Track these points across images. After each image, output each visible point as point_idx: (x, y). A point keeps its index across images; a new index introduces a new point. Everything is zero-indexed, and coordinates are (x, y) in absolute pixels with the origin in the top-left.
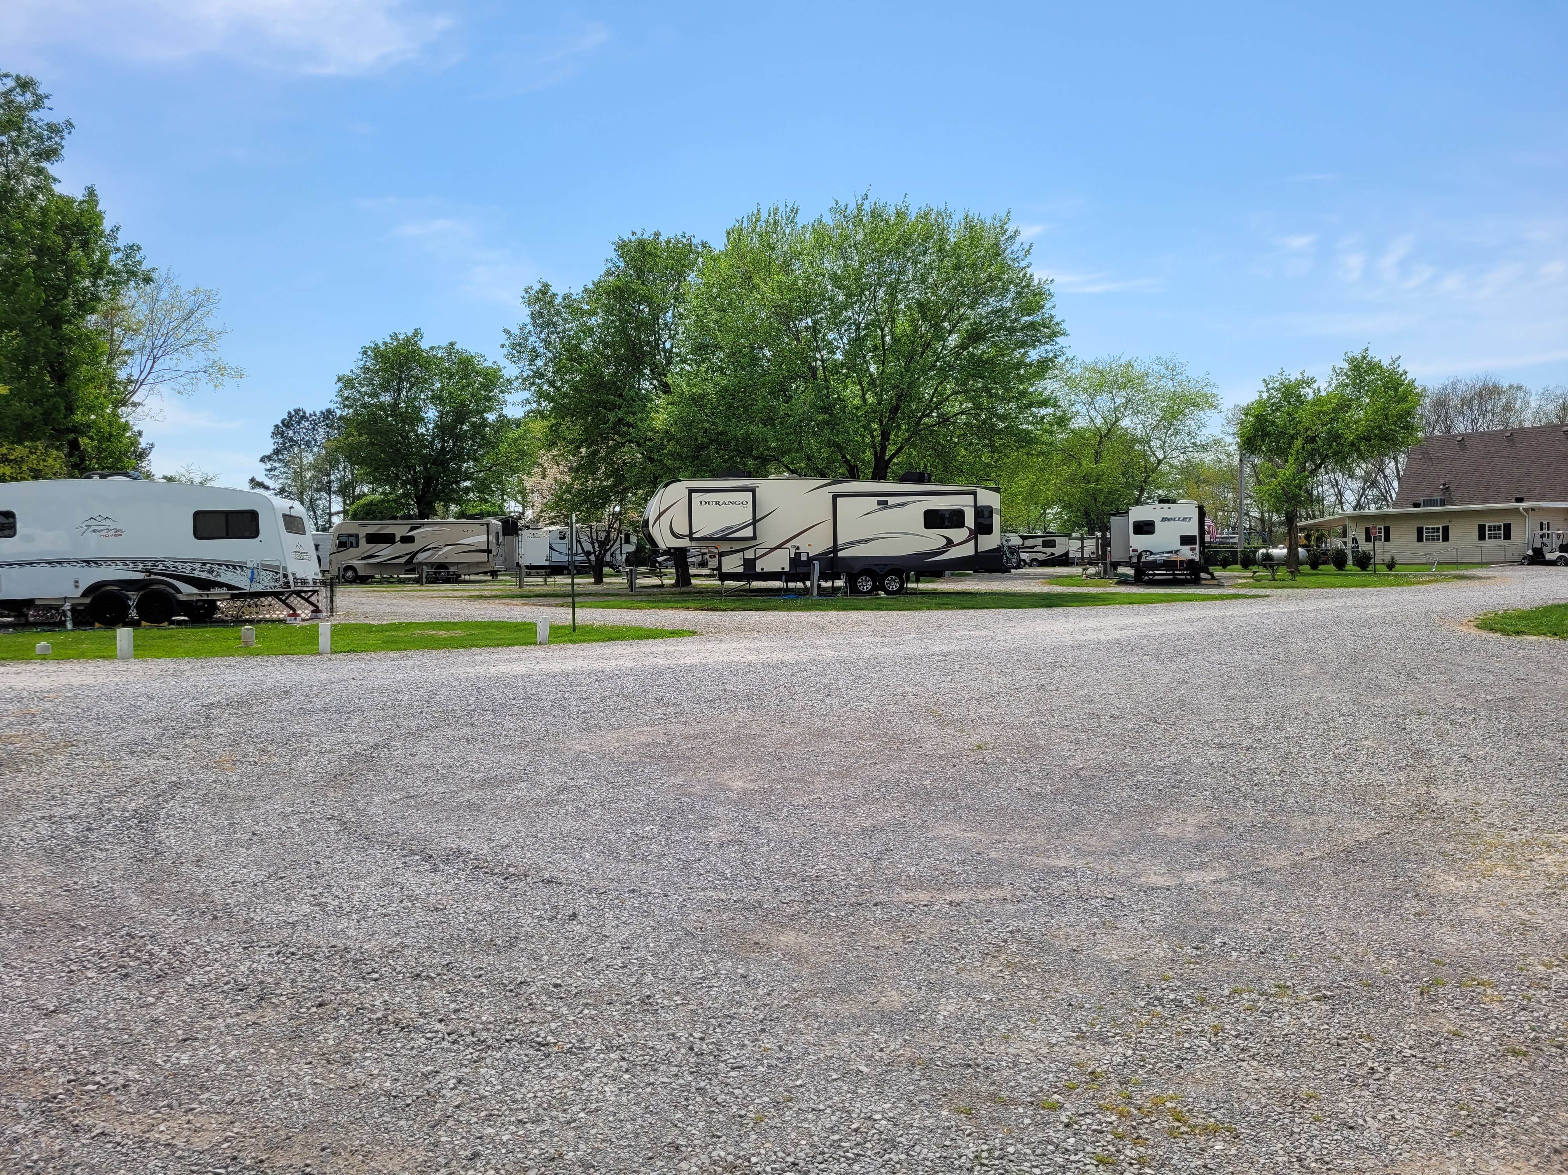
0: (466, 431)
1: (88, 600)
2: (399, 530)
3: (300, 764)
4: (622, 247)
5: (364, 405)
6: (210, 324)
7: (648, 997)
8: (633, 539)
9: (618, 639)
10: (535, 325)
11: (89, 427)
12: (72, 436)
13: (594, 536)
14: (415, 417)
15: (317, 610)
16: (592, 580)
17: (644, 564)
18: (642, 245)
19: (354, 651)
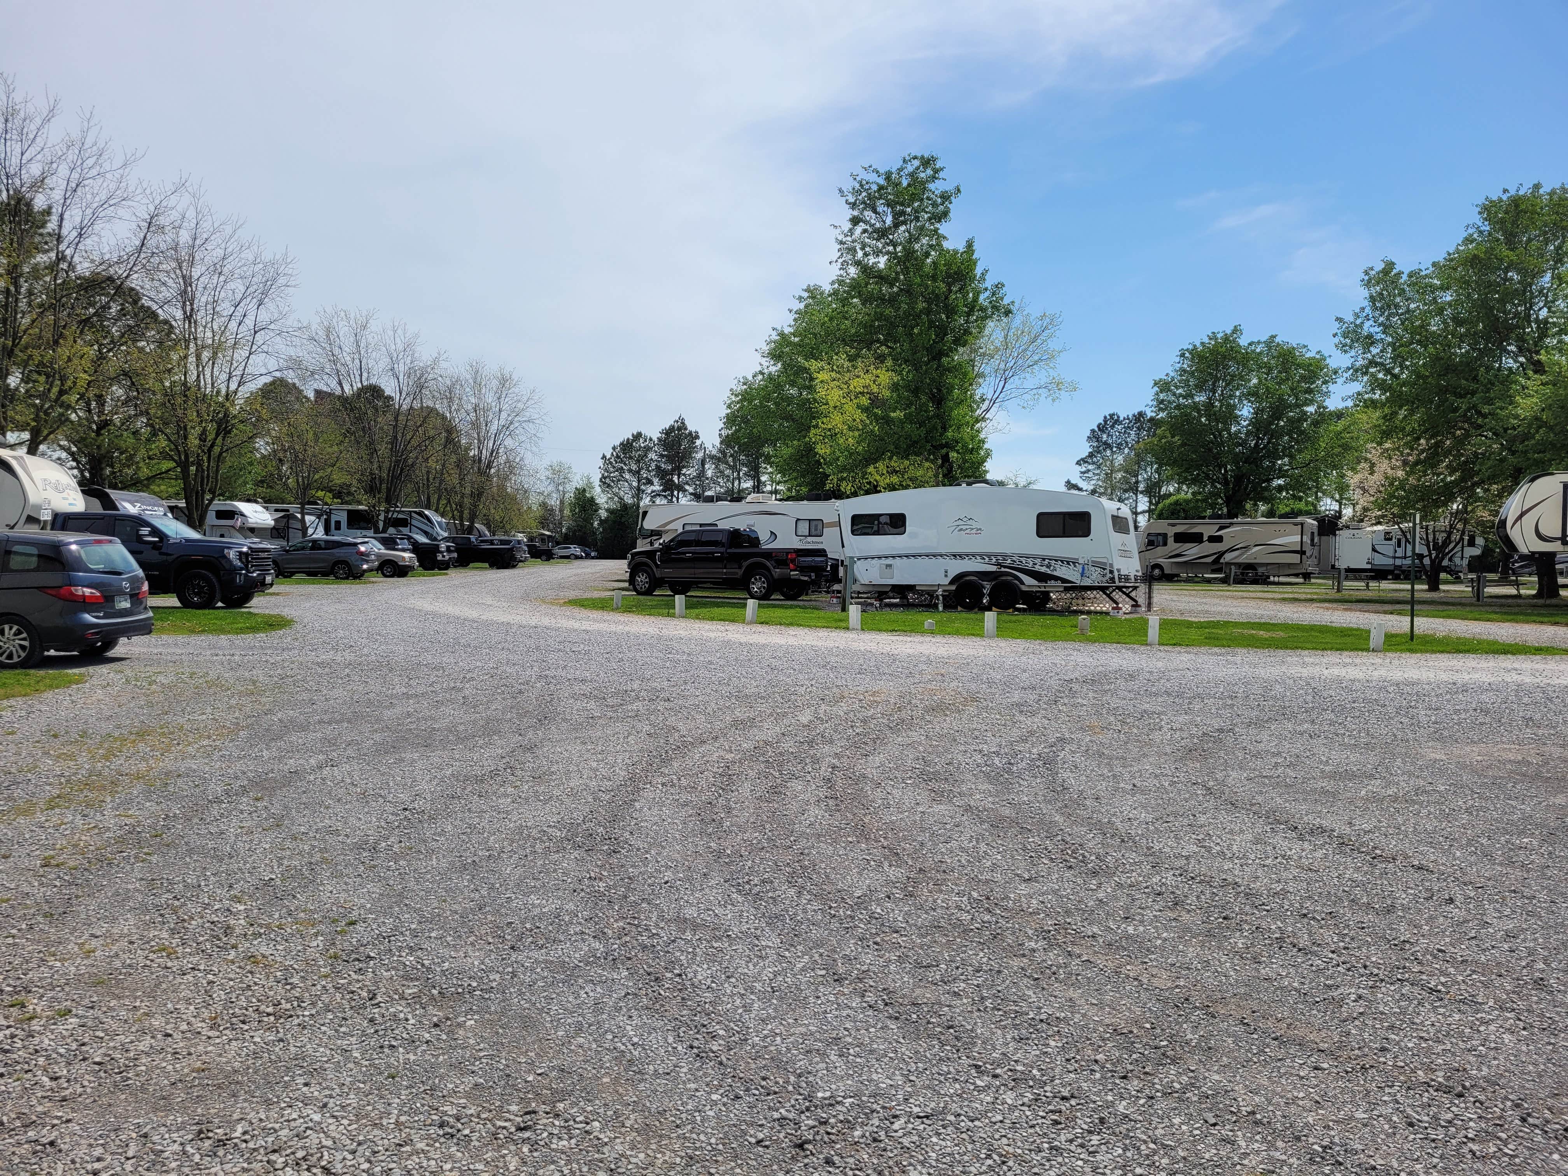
0: (1283, 427)
1: (953, 588)
2: (1208, 529)
3: (1157, 736)
4: (1489, 210)
5: (1178, 407)
6: (1053, 345)
7: (1542, 979)
8: (1480, 541)
9: (1468, 651)
10: (1374, 308)
11: (957, 442)
12: (944, 451)
13: (1431, 538)
14: (1230, 416)
15: (1136, 605)
16: (1426, 587)
17: (1493, 570)
18: (1516, 202)
19: (1180, 645)
